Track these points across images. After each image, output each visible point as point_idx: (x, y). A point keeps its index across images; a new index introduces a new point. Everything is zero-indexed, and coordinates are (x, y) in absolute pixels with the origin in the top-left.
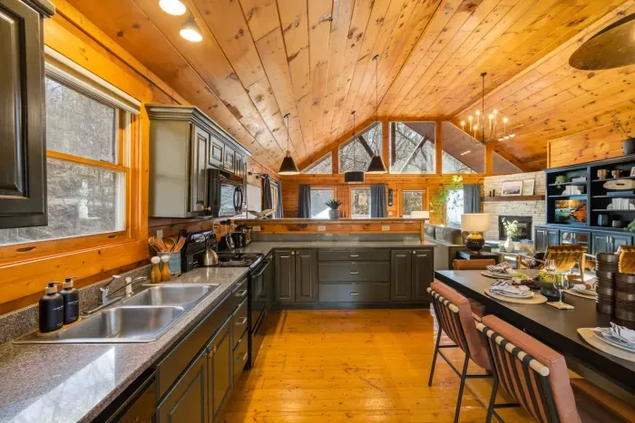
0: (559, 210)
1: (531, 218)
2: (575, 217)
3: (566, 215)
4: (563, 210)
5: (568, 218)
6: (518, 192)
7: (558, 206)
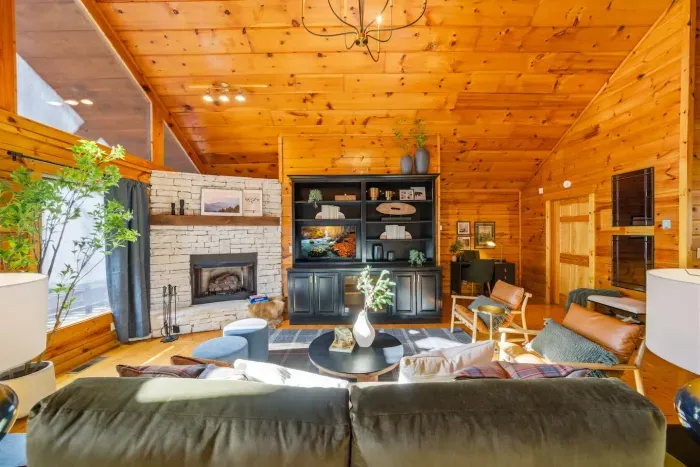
0: (308, 241)
1: (255, 255)
2: (336, 253)
3: (321, 249)
4: (316, 241)
5: (324, 253)
6: (237, 209)
7: (306, 234)
